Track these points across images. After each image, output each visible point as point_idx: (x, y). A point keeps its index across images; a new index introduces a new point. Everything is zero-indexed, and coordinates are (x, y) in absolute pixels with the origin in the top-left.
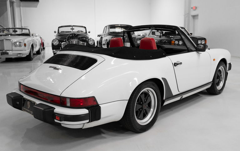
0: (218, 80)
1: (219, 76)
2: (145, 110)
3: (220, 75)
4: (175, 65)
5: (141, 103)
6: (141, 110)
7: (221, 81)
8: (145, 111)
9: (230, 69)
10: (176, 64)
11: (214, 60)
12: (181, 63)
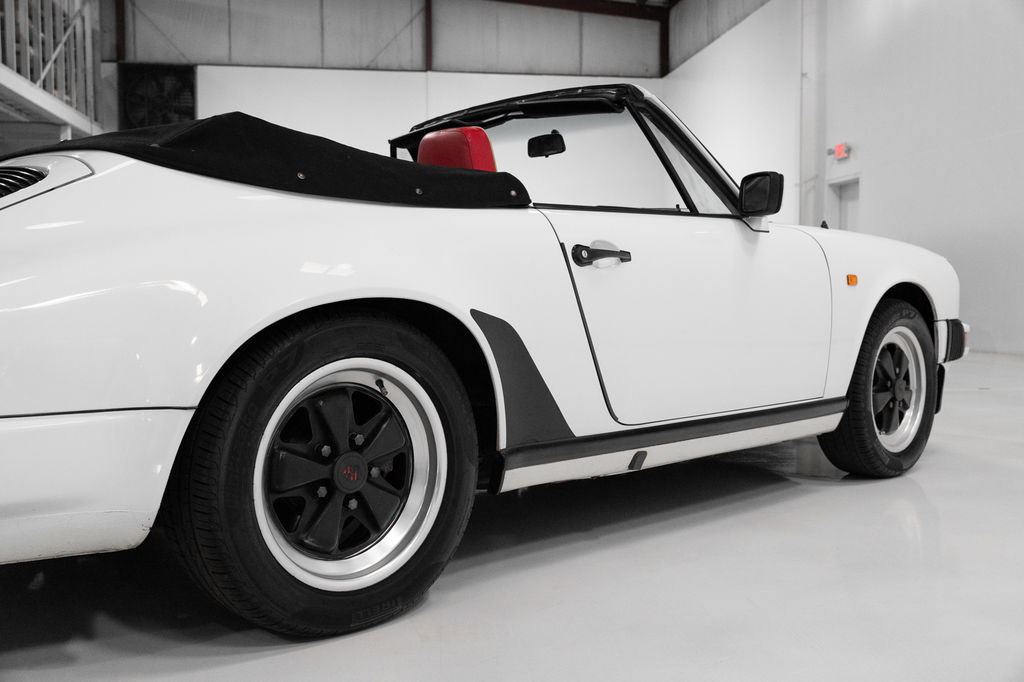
0: (885, 397)
1: (893, 377)
2: (358, 496)
3: (898, 375)
4: (583, 256)
5: (326, 450)
6: (322, 491)
7: (906, 407)
8: (353, 504)
9: (956, 350)
10: (584, 254)
11: (851, 280)
12: (624, 256)
